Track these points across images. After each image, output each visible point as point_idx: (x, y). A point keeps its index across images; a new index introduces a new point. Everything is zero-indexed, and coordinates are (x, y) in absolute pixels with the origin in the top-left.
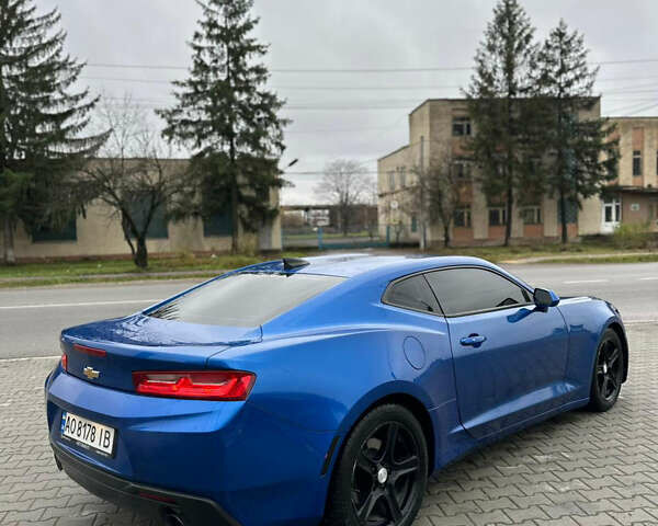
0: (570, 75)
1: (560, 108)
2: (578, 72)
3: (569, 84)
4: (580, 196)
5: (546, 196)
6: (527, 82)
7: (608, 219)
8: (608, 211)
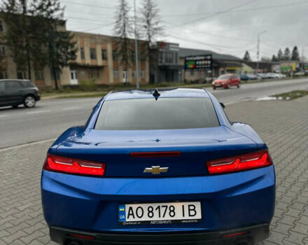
0: (52, 8)
1: (48, 23)
2: (56, 6)
3: (52, 12)
4: (60, 67)
5: (47, 66)
6: (32, 8)
7: (72, 78)
8: (72, 74)
